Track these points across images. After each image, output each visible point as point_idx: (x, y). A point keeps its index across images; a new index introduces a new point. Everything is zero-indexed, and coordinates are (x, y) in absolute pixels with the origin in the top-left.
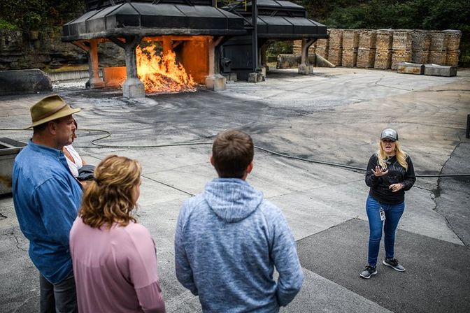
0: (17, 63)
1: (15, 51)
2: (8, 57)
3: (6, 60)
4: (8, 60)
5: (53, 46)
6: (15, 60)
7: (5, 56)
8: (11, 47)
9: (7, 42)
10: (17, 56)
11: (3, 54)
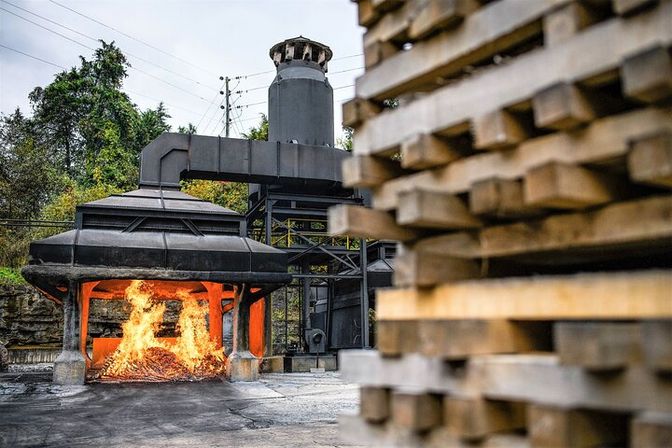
0: (44, 333)
1: (41, 315)
2: (32, 323)
3: (28, 328)
4: (32, 329)
5: (105, 310)
6: (43, 327)
7: (26, 323)
8: (35, 310)
9: (31, 303)
10: (47, 323)
11: (23, 319)
